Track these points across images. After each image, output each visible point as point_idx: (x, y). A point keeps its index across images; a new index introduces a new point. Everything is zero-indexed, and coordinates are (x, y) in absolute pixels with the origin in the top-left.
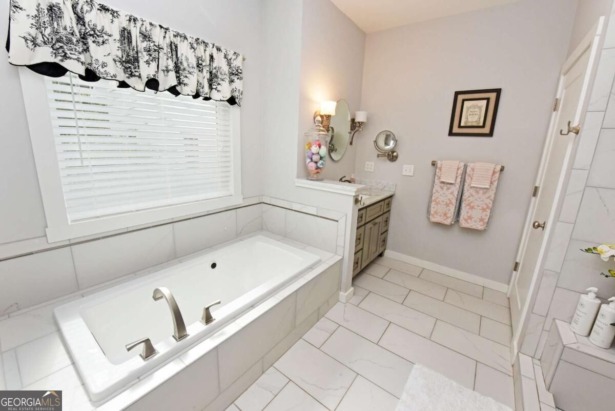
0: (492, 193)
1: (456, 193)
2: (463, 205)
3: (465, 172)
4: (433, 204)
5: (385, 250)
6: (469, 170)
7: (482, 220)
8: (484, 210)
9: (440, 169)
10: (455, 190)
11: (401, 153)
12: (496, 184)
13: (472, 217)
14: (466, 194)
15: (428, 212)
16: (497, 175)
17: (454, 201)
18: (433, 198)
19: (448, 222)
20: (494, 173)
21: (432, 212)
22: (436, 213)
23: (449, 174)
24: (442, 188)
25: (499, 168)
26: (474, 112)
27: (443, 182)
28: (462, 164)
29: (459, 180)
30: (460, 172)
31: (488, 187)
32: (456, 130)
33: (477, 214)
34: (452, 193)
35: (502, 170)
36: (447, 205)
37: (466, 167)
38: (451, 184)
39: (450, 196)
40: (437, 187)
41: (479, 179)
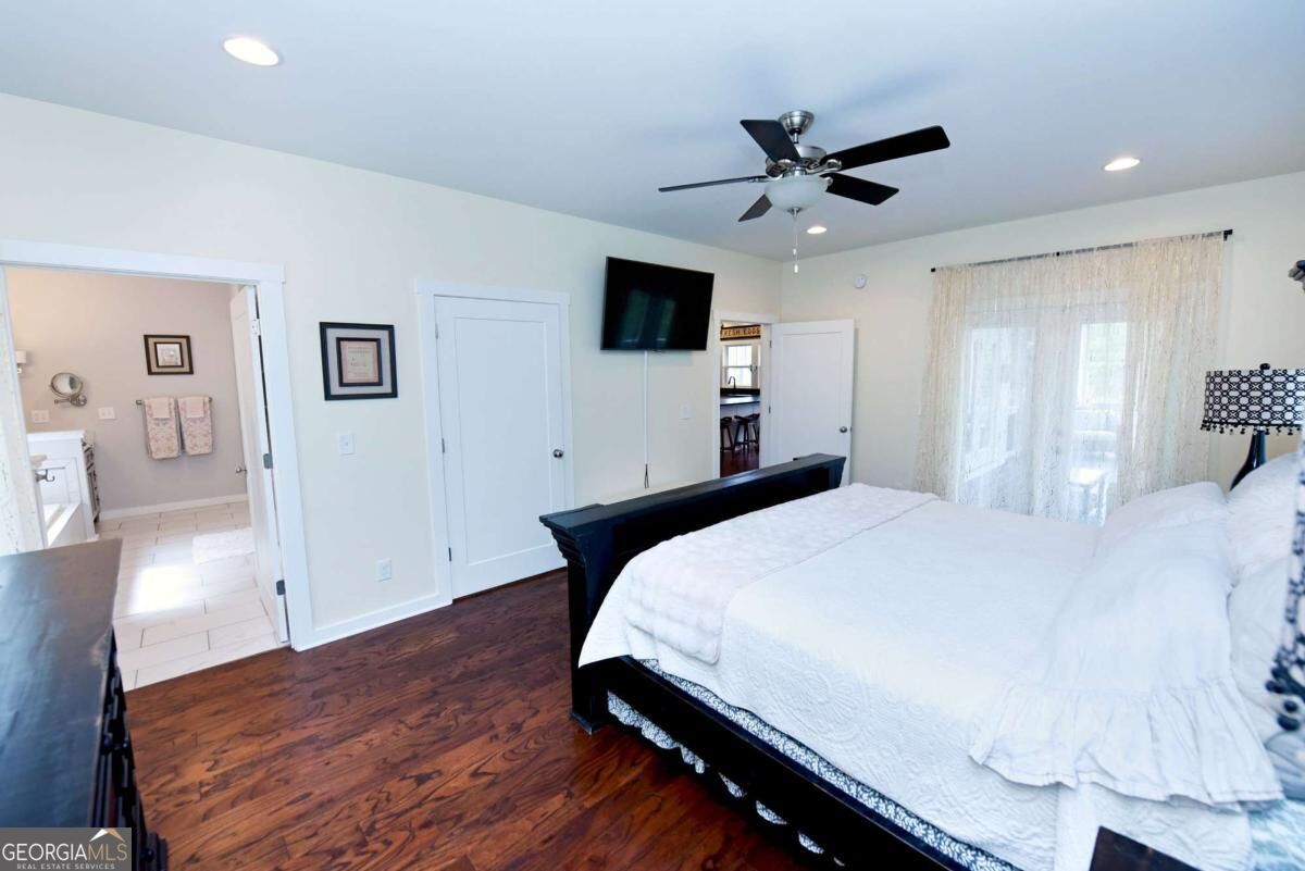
0: (208, 421)
1: (174, 426)
2: (185, 436)
3: (177, 407)
4: (152, 443)
5: (99, 512)
6: (180, 405)
7: (206, 444)
8: (205, 436)
9: (150, 407)
10: (173, 424)
11: (93, 393)
12: (209, 413)
13: (197, 443)
14: (185, 426)
15: (148, 451)
16: (208, 406)
17: (175, 434)
18: (151, 436)
19: (175, 454)
20: (204, 403)
21: (153, 449)
22: (158, 449)
23: (161, 408)
24: (158, 425)
25: (207, 400)
26: (169, 353)
27: (157, 419)
28: (172, 401)
29: (173, 414)
30: (173, 406)
31: (202, 416)
32: (155, 370)
33: (200, 441)
34: (170, 428)
35: (211, 400)
36: (168, 439)
37: (176, 402)
38: (165, 419)
39: (170, 431)
40: (151, 425)
41: (193, 411)
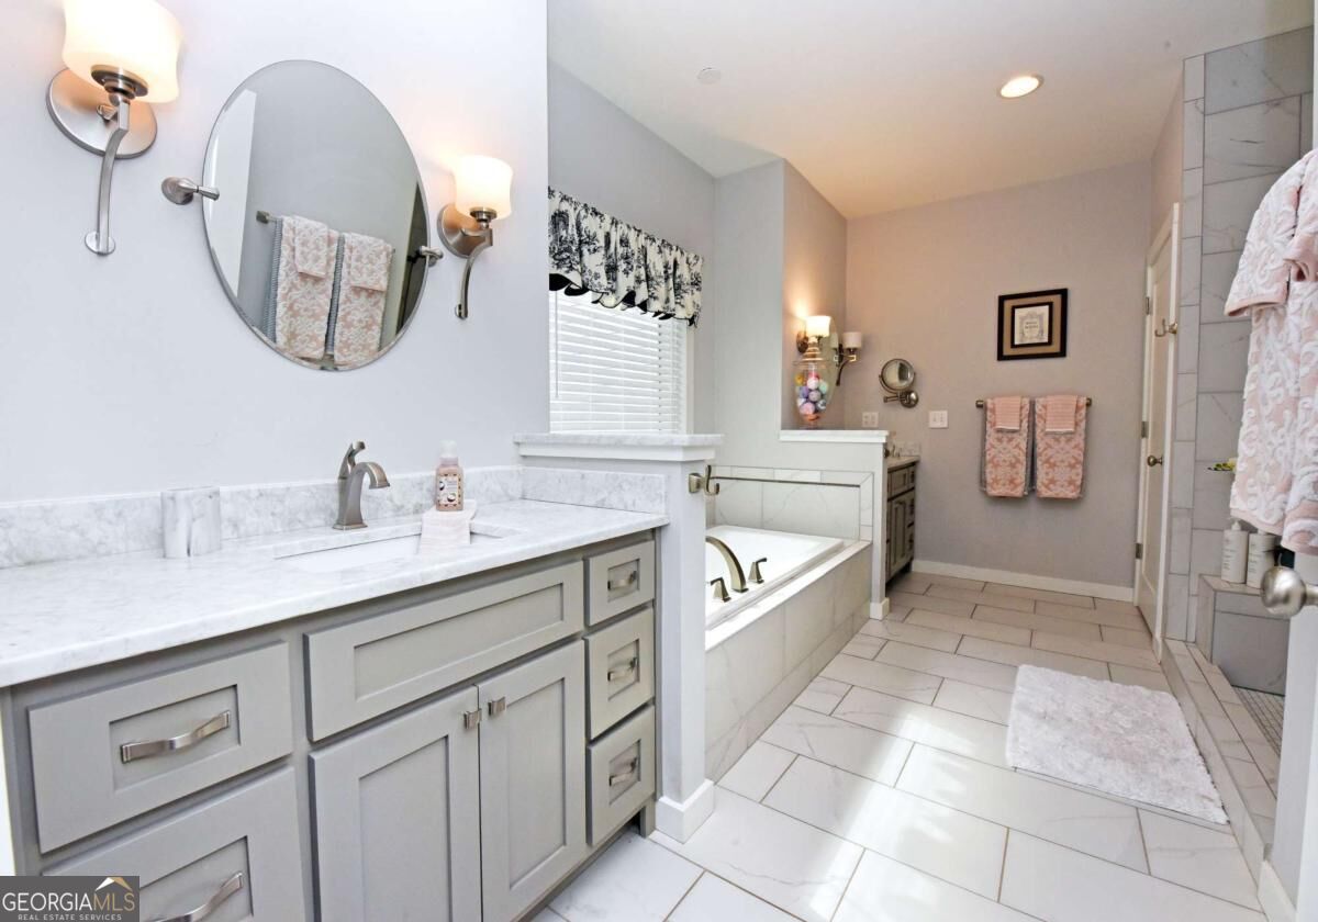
0: (1079, 440)
1: (1023, 445)
2: (1039, 463)
3: (1032, 412)
4: (989, 469)
5: (912, 559)
6: (1038, 408)
7: (1071, 482)
8: (1072, 466)
9: (993, 411)
10: (1022, 441)
11: (923, 393)
12: (1083, 424)
13: (1056, 480)
14: (1040, 446)
15: (983, 482)
16: (1083, 412)
17: (1023, 458)
18: (988, 458)
19: (1019, 492)
20: (1078, 408)
21: (989, 480)
22: (996, 481)
23: (1008, 416)
24: (1000, 440)
25: (1083, 401)
26: (1032, 325)
27: (1000, 431)
28: (1026, 401)
29: (1025, 424)
30: (1026, 412)
31: (1072, 430)
32: (1008, 351)
33: (1062, 474)
34: (1017, 446)
35: (1089, 404)
36: (1013, 466)
37: (1032, 404)
38: (1014, 431)
39: (1016, 451)
40: (991, 438)
41: (1059, 419)
